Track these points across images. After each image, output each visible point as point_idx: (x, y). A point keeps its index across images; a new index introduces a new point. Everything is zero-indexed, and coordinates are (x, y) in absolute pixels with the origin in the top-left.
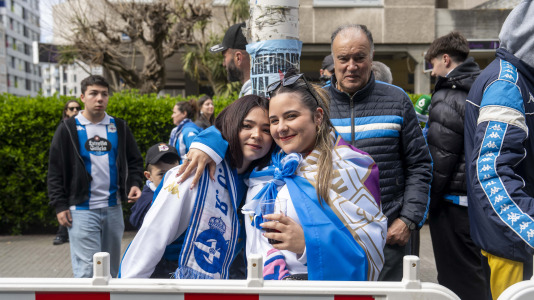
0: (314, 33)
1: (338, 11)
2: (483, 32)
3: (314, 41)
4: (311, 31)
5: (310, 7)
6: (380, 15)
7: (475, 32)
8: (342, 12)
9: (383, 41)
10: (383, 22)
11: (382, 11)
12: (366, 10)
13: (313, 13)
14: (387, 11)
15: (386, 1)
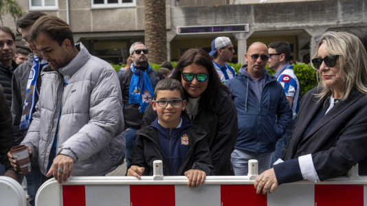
0: (92, 25)
1: (107, 11)
2: (204, 21)
3: (92, 31)
4: (90, 24)
5: (89, 9)
6: (134, 12)
7: (199, 21)
8: (110, 12)
9: (136, 29)
10: (136, 17)
11: (135, 10)
12: (125, 10)
13: (91, 13)
14: (138, 10)
15: (137, 3)
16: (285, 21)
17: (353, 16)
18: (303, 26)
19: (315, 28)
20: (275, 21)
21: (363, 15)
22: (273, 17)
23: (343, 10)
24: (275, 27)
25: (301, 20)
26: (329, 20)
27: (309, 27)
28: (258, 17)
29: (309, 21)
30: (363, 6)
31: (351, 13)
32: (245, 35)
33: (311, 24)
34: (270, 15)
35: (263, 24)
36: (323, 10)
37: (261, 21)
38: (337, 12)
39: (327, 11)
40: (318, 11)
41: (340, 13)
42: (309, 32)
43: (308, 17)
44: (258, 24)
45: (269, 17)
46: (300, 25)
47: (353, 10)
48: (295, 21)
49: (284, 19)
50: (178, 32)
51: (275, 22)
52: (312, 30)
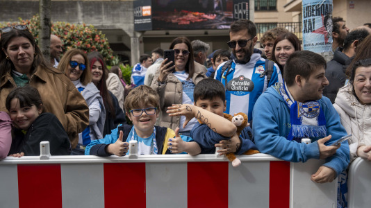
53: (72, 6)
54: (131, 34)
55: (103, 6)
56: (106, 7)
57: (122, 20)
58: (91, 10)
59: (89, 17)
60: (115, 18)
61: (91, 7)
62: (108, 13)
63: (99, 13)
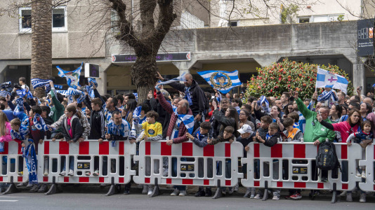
0: (19, 52)
4: (17, 50)
5: (17, 33)
6: (65, 38)
9: (67, 56)
10: (67, 43)
11: (67, 35)
12: (55, 35)
13: (19, 38)
14: (70, 35)
15: (69, 28)
16: (232, 49)
17: (309, 43)
18: (251, 55)
19: (265, 57)
20: (221, 48)
21: (321, 43)
22: (218, 44)
23: (298, 36)
24: (220, 55)
25: (250, 48)
26: (281, 48)
27: (259, 56)
28: (202, 44)
29: (258, 48)
30: (321, 32)
31: (307, 40)
32: (187, 65)
33: (261, 53)
34: (214, 41)
35: (207, 52)
36: (274, 36)
37: (205, 48)
38: (290, 39)
39: (279, 38)
40: (269, 37)
41: (294, 39)
42: (259, 61)
43: (258, 44)
44: (202, 52)
45: (213, 44)
46: (249, 53)
47: (309, 37)
48: (243, 49)
49: (230, 47)
50: (113, 60)
51: (220, 50)
52: (262, 59)
53: (286, 31)
54: (353, 60)
55: (321, 29)
56: (324, 30)
57: (344, 43)
58: (307, 34)
59: (304, 42)
60: (334, 42)
61: (307, 31)
62: (326, 37)
63: (317, 37)
